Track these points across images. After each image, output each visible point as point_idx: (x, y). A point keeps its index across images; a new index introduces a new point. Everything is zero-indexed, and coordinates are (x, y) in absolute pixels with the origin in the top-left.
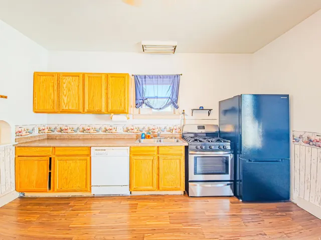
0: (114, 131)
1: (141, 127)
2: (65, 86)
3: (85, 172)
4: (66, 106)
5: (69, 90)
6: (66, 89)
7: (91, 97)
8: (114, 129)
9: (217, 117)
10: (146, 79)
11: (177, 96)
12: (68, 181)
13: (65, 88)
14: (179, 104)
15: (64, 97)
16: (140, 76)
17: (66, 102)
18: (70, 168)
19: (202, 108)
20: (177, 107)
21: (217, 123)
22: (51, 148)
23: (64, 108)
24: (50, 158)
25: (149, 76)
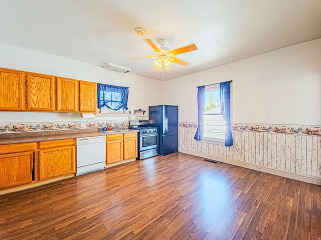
0: (78, 127)
1: (101, 123)
2: (34, 85)
3: (71, 159)
4: (35, 105)
5: (39, 90)
6: (35, 89)
7: (64, 98)
8: (78, 125)
9: (148, 116)
10: (106, 88)
11: (127, 102)
12: (54, 168)
13: (33, 88)
14: (128, 106)
15: (33, 96)
16: (102, 85)
17: (35, 101)
18: (56, 157)
19: (140, 110)
20: (127, 109)
21: (147, 119)
22: (35, 143)
23: (33, 106)
24: (34, 152)
25: (108, 86)
